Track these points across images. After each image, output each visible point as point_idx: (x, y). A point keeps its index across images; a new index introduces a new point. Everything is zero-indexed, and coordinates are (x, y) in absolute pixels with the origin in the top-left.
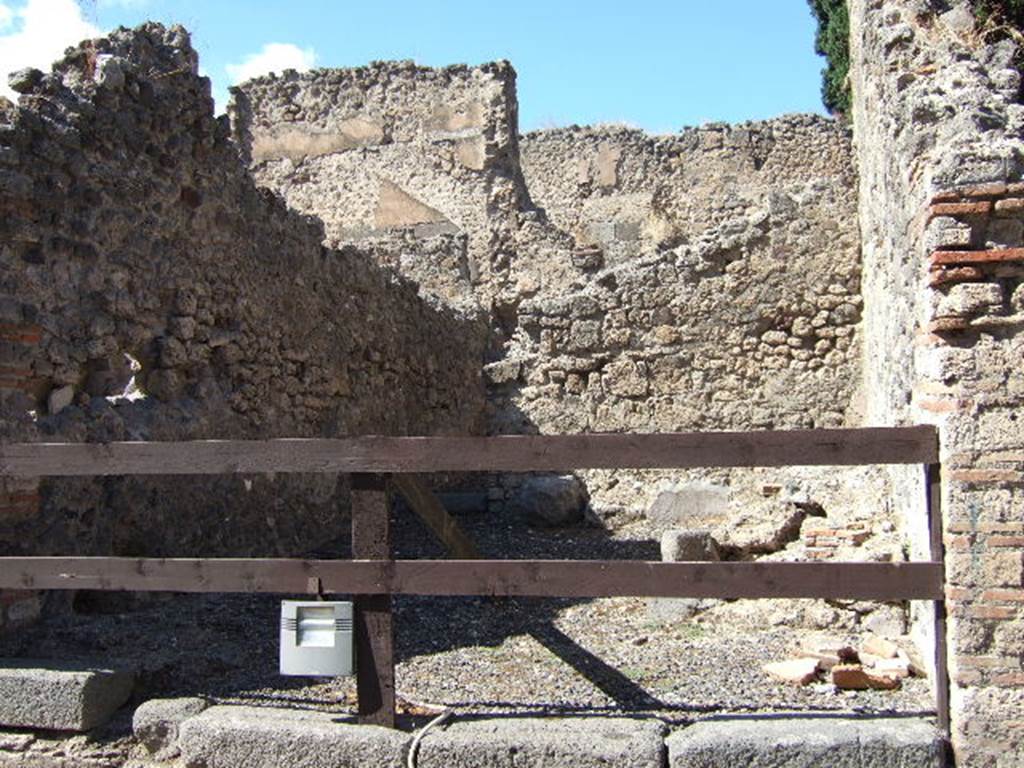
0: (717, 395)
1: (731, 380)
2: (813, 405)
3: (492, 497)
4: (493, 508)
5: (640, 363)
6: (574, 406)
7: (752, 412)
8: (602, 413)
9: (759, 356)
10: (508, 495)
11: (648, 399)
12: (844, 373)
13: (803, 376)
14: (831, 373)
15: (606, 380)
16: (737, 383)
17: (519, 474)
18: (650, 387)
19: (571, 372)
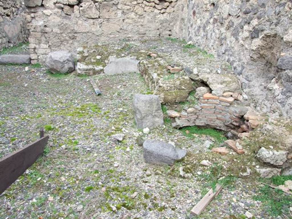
0: (127, 20)
1: (133, 15)
2: (161, 28)
3: (32, 58)
4: (32, 62)
5: (96, 4)
6: (68, 20)
7: (139, 28)
8: (80, 24)
9: (143, 6)
10: (39, 57)
11: (100, 20)
12: (173, 16)
13: (159, 16)
14: (168, 16)
15: (81, 10)
16: (134, 16)
17: (44, 48)
18: (100, 15)
19: (66, 5)
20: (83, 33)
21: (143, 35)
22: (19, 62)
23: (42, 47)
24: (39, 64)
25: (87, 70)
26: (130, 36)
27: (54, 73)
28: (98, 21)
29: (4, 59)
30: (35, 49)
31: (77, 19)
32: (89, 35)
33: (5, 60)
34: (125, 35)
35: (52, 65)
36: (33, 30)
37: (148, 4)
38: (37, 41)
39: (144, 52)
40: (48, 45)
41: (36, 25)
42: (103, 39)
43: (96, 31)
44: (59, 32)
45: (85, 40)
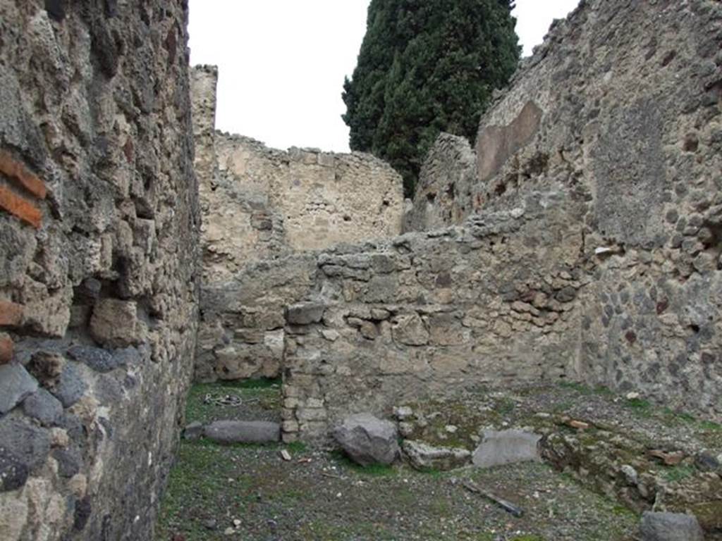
0: (479, 348)
1: (491, 338)
2: (545, 362)
3: (288, 430)
4: (286, 438)
5: (425, 317)
6: (368, 350)
7: (503, 364)
8: (391, 358)
9: (511, 320)
10: (302, 428)
11: (429, 348)
12: (566, 338)
13: (541, 338)
14: (558, 338)
15: (396, 329)
16: (494, 341)
17: (314, 408)
18: (432, 338)
19: (368, 320)
20: (395, 375)
21: (510, 378)
22: (259, 437)
23: (310, 405)
24: (300, 444)
25: (438, 458)
26: (487, 379)
27: (364, 464)
28: (425, 350)
29: (226, 431)
30: (295, 409)
31: (386, 347)
32: (406, 380)
33: (228, 434)
34: (476, 379)
35: (364, 447)
36: (296, 370)
37: (518, 316)
38: (303, 392)
39: (548, 417)
40: (323, 401)
41: (306, 360)
42: (434, 387)
43: (422, 371)
44: (348, 373)
45: (398, 390)
